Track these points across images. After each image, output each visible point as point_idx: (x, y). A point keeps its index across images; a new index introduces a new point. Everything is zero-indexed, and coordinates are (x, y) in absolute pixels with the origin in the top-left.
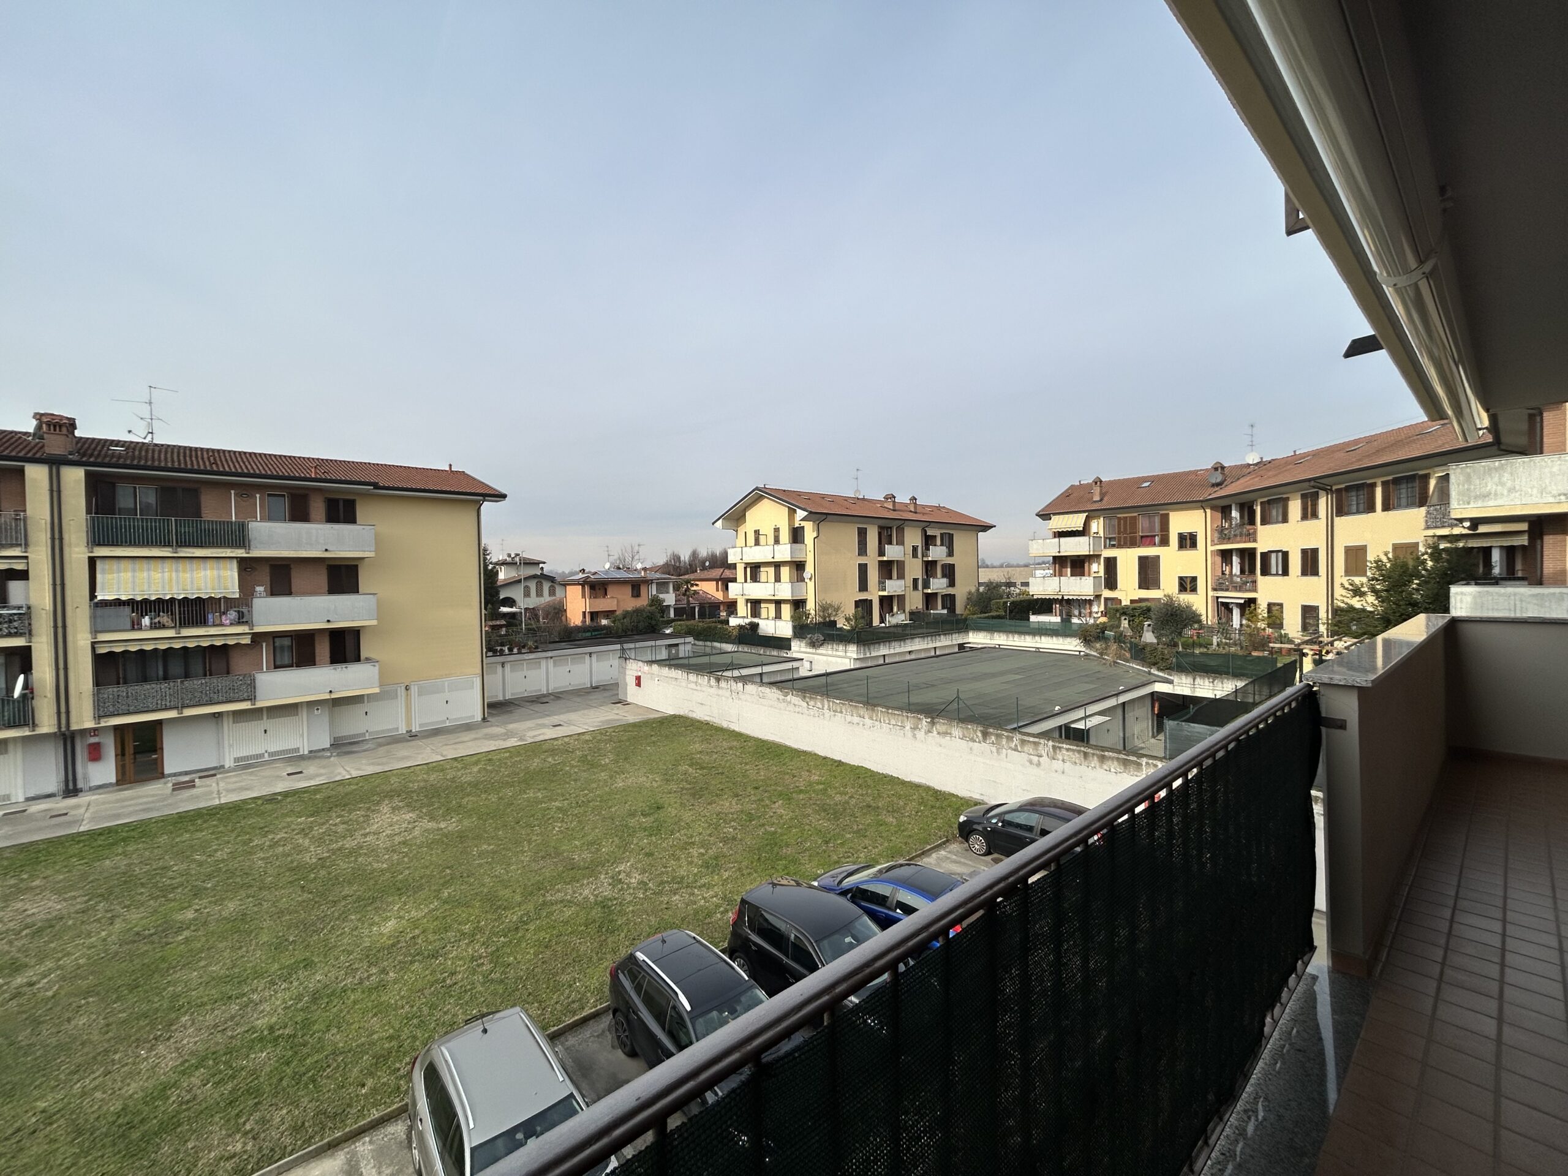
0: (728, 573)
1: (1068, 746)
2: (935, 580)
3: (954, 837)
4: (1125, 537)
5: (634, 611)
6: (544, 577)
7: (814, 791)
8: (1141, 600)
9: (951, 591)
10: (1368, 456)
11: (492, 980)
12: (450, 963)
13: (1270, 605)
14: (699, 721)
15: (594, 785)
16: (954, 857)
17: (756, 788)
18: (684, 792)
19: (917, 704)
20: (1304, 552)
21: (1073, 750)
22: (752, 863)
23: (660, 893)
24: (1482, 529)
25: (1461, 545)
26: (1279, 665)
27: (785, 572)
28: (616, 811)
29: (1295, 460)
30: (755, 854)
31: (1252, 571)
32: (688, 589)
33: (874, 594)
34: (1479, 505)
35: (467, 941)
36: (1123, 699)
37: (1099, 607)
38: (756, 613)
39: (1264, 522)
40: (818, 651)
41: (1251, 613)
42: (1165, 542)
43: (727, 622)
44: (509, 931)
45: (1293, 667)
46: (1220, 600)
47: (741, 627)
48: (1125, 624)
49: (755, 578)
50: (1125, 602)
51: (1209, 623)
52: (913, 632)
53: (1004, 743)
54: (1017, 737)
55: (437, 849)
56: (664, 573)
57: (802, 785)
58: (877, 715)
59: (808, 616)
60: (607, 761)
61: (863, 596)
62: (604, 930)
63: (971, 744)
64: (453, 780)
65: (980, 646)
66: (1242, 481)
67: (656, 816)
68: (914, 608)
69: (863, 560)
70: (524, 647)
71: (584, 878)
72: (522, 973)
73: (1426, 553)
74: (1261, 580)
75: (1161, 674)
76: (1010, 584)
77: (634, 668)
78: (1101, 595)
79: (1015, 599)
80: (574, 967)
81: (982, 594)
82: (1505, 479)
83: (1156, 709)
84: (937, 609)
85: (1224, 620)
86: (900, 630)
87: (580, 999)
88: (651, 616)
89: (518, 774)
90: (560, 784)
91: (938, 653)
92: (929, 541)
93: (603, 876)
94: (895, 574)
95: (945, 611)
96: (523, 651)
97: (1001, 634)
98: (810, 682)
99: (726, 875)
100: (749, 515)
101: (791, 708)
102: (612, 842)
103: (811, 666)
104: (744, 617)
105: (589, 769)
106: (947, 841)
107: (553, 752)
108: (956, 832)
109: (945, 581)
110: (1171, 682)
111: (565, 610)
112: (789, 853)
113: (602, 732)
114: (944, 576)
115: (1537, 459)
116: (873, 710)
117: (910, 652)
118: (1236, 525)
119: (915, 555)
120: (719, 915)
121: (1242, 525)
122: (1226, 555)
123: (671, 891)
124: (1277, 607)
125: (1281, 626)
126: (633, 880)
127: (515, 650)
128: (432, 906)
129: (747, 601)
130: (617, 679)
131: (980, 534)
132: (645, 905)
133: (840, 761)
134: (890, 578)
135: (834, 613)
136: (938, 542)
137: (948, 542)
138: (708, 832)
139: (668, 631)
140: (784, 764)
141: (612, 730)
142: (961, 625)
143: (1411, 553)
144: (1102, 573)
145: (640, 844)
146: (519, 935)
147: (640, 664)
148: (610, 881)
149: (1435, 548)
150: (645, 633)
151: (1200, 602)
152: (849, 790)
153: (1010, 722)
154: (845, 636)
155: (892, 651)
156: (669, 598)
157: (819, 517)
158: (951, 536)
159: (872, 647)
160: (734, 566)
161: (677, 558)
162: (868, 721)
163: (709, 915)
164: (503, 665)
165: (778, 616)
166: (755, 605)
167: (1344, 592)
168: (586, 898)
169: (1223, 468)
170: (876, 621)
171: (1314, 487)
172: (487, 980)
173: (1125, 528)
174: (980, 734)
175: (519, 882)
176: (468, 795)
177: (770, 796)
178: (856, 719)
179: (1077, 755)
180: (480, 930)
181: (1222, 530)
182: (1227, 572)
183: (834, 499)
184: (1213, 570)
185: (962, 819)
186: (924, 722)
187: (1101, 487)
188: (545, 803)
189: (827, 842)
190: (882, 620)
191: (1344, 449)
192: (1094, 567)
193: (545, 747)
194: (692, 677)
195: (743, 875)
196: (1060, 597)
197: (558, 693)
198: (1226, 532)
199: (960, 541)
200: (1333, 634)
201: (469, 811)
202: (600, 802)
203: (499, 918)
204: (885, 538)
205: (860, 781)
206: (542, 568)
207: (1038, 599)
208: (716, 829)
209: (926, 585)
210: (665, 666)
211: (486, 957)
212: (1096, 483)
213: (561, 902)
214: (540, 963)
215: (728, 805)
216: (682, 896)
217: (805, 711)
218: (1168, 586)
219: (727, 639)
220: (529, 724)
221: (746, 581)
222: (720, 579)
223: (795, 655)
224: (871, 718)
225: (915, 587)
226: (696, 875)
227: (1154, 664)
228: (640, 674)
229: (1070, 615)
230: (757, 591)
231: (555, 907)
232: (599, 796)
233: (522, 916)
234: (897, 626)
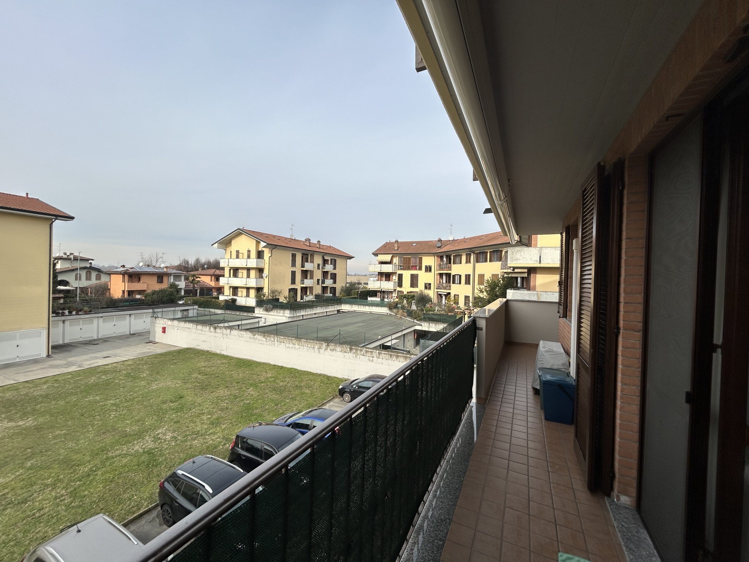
0: (218, 272)
1: (384, 352)
2: (327, 280)
3: (337, 396)
4: (406, 266)
5: (160, 291)
6: (92, 268)
7: (269, 382)
8: (411, 292)
9: (334, 286)
10: (486, 242)
11: (73, 507)
12: (37, 504)
13: (455, 295)
14: (202, 351)
15: (137, 389)
16: (336, 404)
17: (238, 383)
18: (196, 388)
19: (322, 337)
20: (466, 275)
21: (386, 354)
22: (238, 419)
23: (186, 441)
24: (516, 270)
25: (510, 276)
26: (457, 318)
27: (253, 273)
28: (153, 402)
29: (465, 240)
30: (239, 414)
31: (450, 282)
32: (194, 280)
33: (298, 286)
34: (515, 262)
35: (50, 489)
36: (404, 332)
37: (395, 294)
38: (235, 293)
39: (454, 263)
40: (270, 313)
41: (449, 298)
42: (420, 269)
43: (218, 298)
44: (83, 477)
45: (461, 320)
46: (439, 293)
47: (226, 301)
48: (405, 301)
49: (235, 275)
50: (405, 293)
51: (435, 302)
52: (316, 304)
53: (359, 352)
54: (364, 349)
55: (18, 438)
56: (177, 270)
57: (263, 379)
58: (302, 343)
59: (264, 296)
60: (145, 375)
61: (293, 286)
62: (150, 466)
63: (345, 354)
64: (26, 395)
65: (346, 311)
66: (447, 246)
67: (180, 402)
68: (317, 293)
69: (294, 269)
70: (81, 311)
71: (134, 440)
72: (95, 499)
73: (501, 278)
74: (452, 285)
75: (418, 322)
76: (359, 284)
77: (160, 323)
78: (396, 290)
79: (362, 290)
80: (131, 489)
81: (348, 287)
82: (522, 254)
83: (416, 336)
84: (327, 294)
85: (439, 301)
86: (310, 303)
87: (137, 505)
88: (171, 294)
89: (80, 387)
90: (112, 391)
91: (328, 314)
92: (325, 262)
93: (147, 438)
94: (309, 277)
95: (331, 295)
96: (80, 313)
97: (356, 306)
98: (266, 329)
99: (224, 427)
100: (233, 242)
101: (257, 341)
102: (152, 418)
103: (265, 321)
104: (228, 296)
105: (132, 381)
106: (333, 398)
107: (105, 372)
108: (338, 393)
109: (332, 281)
110: (421, 325)
111: (109, 289)
112: (257, 412)
113: (141, 359)
114: (331, 278)
115: (530, 248)
116: (300, 341)
117: (315, 314)
118: (445, 263)
119: (318, 268)
120: (221, 447)
121: (447, 264)
122: (441, 275)
123: (192, 439)
124: (457, 296)
125: (458, 303)
126: (168, 437)
127: (74, 313)
128: (17, 473)
129: (230, 287)
130: (149, 329)
131: (348, 260)
132: (177, 449)
133: (282, 366)
134: (307, 278)
135: (278, 295)
136: (330, 263)
137: (334, 263)
138: (212, 407)
139: (181, 302)
140: (252, 370)
141: (146, 358)
142: (338, 301)
143: (497, 278)
144: (397, 280)
145: (171, 417)
146: (91, 478)
147: (166, 320)
148: (153, 439)
149: (503, 276)
150: (167, 303)
151: (431, 293)
152: (287, 379)
153: (361, 343)
154: (284, 306)
155: (307, 313)
156: (182, 284)
157: (273, 247)
158: (335, 260)
159: (297, 311)
160: (223, 269)
161: (188, 263)
162: (297, 346)
163: (216, 447)
164: (64, 322)
165: (248, 295)
166: (235, 290)
167: (478, 291)
168: (137, 451)
169: (441, 241)
170: (299, 299)
171: (470, 251)
172: (68, 507)
173: (406, 262)
174: (348, 349)
175: (87, 449)
176: (40, 403)
177: (246, 386)
178: (291, 345)
179: (388, 356)
180: (61, 481)
181: (440, 265)
182: (441, 282)
183: (280, 238)
184: (437, 280)
185: (340, 387)
186: (324, 346)
187: (398, 244)
188: (102, 402)
189: (277, 405)
190: (302, 299)
191: (479, 238)
192: (394, 277)
193: (101, 369)
194: (200, 327)
195: (233, 425)
196: (380, 290)
197: (105, 338)
198: (442, 266)
199: (339, 262)
200: (474, 306)
201: (42, 412)
202: (142, 397)
203: (74, 471)
204: (305, 259)
205: (292, 375)
206: (91, 263)
207: (371, 290)
208: (217, 405)
209: (323, 282)
210: (183, 321)
211: (66, 495)
212: (396, 242)
213: (119, 455)
214: (107, 491)
215: (223, 392)
216: (198, 441)
217: (265, 343)
218: (420, 288)
219: (218, 307)
220: (85, 357)
221: (230, 277)
222: (214, 275)
223: (257, 315)
224: (299, 345)
225: (318, 283)
226: (206, 429)
227: (416, 318)
228: (165, 326)
229: (384, 298)
230: (236, 282)
231: (115, 459)
232: (140, 394)
233: (91, 468)
234: (309, 301)
